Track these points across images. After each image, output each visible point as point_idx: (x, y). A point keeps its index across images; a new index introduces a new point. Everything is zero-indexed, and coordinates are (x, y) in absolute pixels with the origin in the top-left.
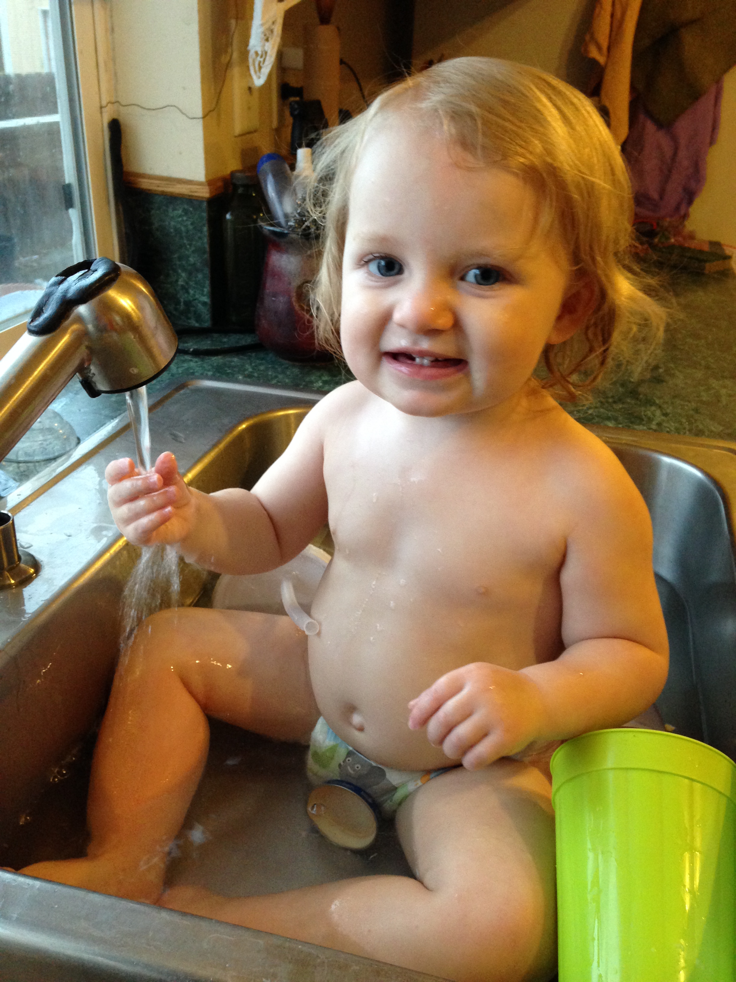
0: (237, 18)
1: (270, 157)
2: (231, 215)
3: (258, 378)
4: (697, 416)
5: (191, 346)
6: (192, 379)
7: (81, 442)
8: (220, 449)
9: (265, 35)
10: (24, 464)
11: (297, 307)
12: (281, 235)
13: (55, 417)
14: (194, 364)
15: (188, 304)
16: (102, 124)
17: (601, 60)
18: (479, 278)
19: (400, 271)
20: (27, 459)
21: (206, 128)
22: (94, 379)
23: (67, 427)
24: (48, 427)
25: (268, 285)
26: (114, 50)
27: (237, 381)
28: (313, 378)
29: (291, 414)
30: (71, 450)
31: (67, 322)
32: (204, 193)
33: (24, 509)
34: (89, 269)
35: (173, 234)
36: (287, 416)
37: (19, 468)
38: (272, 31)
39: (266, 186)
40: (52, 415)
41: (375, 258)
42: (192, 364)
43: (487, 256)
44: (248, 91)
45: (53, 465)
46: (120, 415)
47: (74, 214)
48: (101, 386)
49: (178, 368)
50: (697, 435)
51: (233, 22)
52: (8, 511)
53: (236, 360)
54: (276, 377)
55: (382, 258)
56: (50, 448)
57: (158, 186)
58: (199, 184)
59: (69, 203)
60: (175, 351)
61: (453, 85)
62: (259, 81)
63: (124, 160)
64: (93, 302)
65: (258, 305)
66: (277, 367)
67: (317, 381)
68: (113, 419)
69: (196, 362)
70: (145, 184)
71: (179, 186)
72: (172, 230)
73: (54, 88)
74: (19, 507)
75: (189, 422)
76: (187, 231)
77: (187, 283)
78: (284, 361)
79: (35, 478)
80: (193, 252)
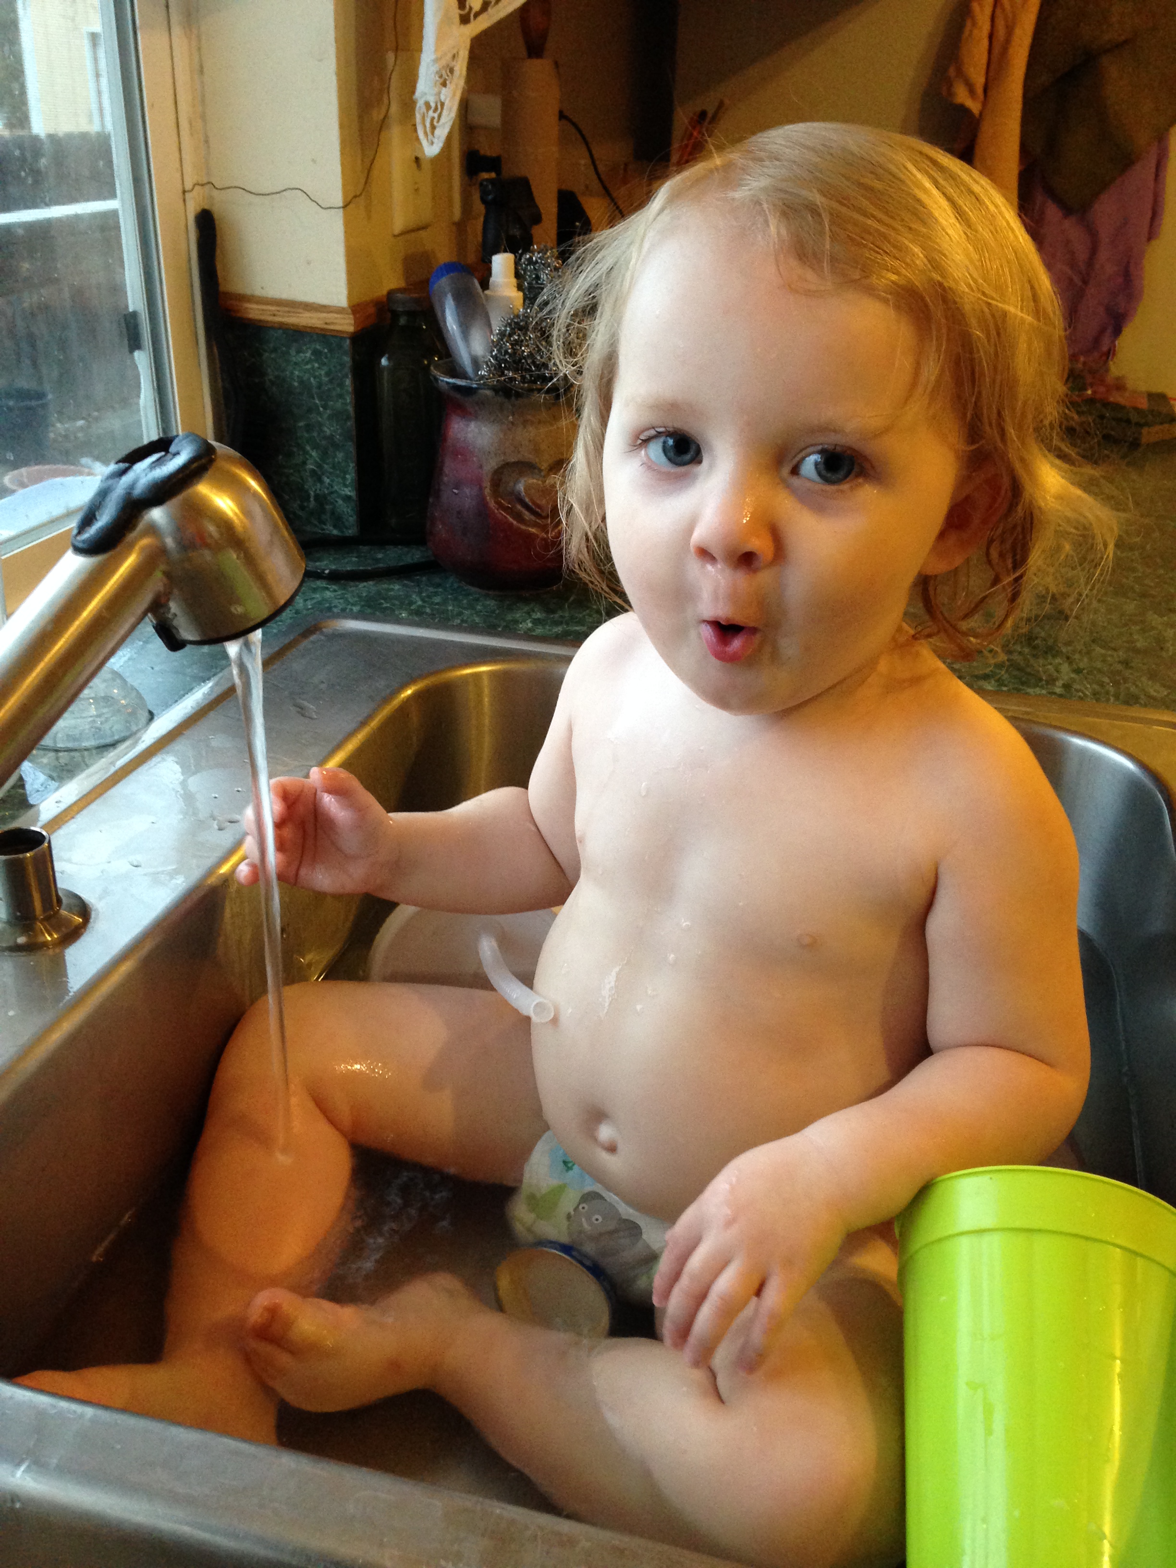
0: (397, 50)
1: (450, 268)
2: (389, 359)
3: (432, 616)
4: (1127, 673)
5: (327, 565)
6: (329, 618)
7: (156, 718)
8: (373, 729)
9: (441, 77)
10: (66, 753)
11: (492, 504)
12: (468, 391)
13: (114, 680)
14: (330, 593)
15: (321, 500)
16: (186, 220)
17: (974, 106)
18: (822, 467)
19: (697, 458)
20: (70, 745)
21: (347, 224)
22: (175, 623)
23: (134, 694)
24: (103, 695)
25: (446, 470)
26: (203, 101)
27: (398, 621)
28: (518, 615)
29: (483, 672)
30: (138, 730)
31: (132, 536)
32: (346, 325)
33: (68, 824)
34: (167, 451)
35: (298, 391)
36: (477, 676)
37: (57, 759)
38: (452, 71)
39: (444, 312)
40: (109, 676)
41: (659, 434)
42: (328, 594)
43: (835, 431)
44: (414, 165)
45: (112, 754)
46: (214, 675)
47: (142, 359)
48: (187, 633)
49: (305, 600)
50: (1127, 703)
51: (390, 57)
52: (41, 828)
53: (396, 587)
54: (460, 614)
55: (669, 434)
56: (107, 727)
57: (274, 315)
58: (339, 310)
59: (135, 343)
60: (300, 576)
61: (785, 163)
62: (432, 148)
63: (220, 273)
64: (175, 502)
65: (431, 500)
66: (461, 597)
67: (524, 621)
68: (204, 681)
69: (335, 591)
70: (254, 312)
71: (307, 314)
72: (296, 384)
73: (110, 163)
74: (58, 821)
75: (323, 686)
76: (320, 386)
77: (320, 466)
78: (473, 589)
79: (83, 776)
80: (330, 418)
